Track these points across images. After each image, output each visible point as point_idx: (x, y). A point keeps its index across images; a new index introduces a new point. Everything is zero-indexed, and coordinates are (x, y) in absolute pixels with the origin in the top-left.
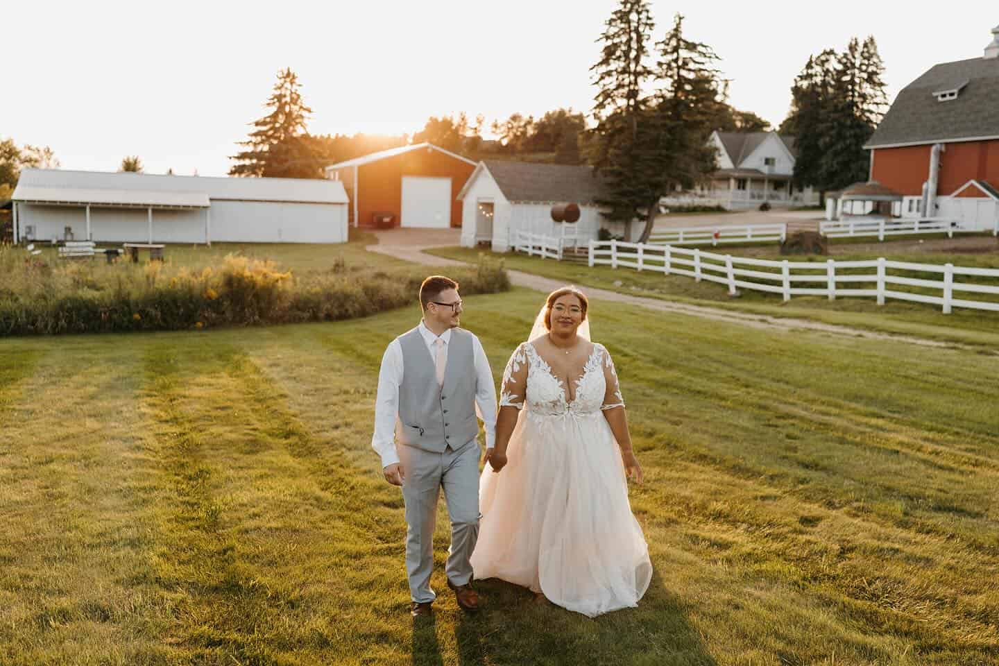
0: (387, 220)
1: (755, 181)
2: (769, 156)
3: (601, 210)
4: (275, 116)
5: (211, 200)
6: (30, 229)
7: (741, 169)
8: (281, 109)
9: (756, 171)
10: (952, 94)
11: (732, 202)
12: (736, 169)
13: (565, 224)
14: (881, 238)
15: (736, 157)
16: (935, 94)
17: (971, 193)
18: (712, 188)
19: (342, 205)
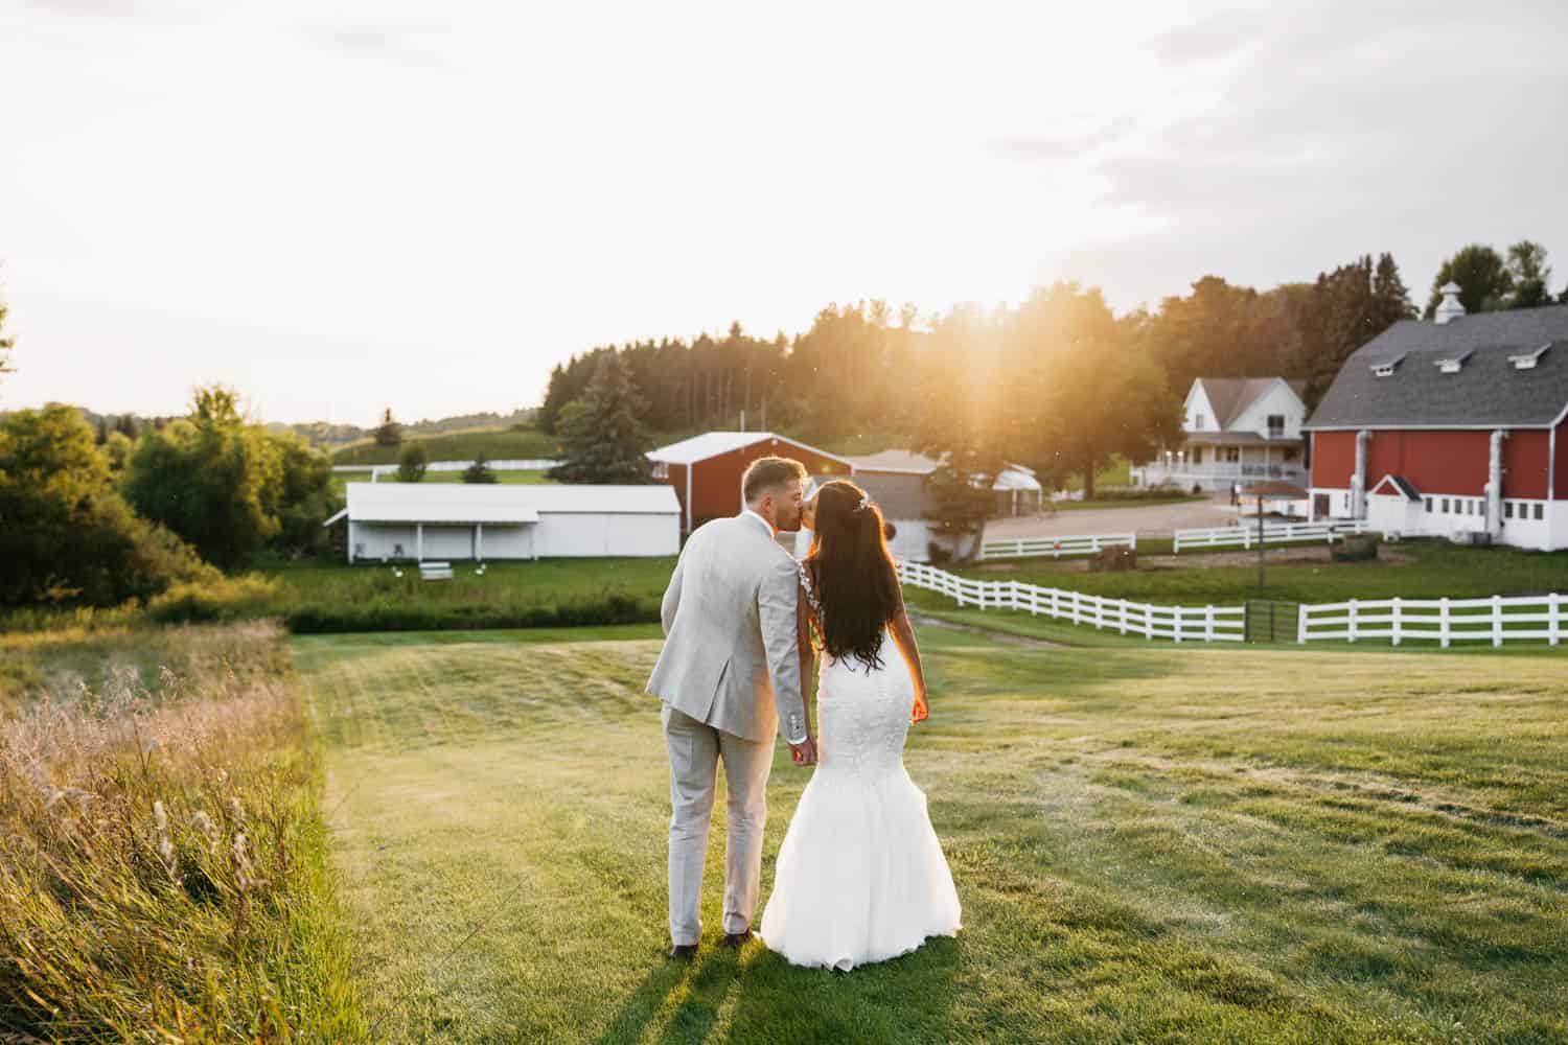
1: (1247, 448)
2: (1275, 412)
3: (926, 525)
5: (540, 513)
6: (359, 548)
7: (1232, 433)
9: (1254, 435)
10: (1388, 370)
11: (1215, 480)
12: (1224, 433)
14: (1247, 546)
15: (1225, 413)
16: (1373, 368)
17: (1387, 490)
18: (1191, 458)
19: (673, 514)
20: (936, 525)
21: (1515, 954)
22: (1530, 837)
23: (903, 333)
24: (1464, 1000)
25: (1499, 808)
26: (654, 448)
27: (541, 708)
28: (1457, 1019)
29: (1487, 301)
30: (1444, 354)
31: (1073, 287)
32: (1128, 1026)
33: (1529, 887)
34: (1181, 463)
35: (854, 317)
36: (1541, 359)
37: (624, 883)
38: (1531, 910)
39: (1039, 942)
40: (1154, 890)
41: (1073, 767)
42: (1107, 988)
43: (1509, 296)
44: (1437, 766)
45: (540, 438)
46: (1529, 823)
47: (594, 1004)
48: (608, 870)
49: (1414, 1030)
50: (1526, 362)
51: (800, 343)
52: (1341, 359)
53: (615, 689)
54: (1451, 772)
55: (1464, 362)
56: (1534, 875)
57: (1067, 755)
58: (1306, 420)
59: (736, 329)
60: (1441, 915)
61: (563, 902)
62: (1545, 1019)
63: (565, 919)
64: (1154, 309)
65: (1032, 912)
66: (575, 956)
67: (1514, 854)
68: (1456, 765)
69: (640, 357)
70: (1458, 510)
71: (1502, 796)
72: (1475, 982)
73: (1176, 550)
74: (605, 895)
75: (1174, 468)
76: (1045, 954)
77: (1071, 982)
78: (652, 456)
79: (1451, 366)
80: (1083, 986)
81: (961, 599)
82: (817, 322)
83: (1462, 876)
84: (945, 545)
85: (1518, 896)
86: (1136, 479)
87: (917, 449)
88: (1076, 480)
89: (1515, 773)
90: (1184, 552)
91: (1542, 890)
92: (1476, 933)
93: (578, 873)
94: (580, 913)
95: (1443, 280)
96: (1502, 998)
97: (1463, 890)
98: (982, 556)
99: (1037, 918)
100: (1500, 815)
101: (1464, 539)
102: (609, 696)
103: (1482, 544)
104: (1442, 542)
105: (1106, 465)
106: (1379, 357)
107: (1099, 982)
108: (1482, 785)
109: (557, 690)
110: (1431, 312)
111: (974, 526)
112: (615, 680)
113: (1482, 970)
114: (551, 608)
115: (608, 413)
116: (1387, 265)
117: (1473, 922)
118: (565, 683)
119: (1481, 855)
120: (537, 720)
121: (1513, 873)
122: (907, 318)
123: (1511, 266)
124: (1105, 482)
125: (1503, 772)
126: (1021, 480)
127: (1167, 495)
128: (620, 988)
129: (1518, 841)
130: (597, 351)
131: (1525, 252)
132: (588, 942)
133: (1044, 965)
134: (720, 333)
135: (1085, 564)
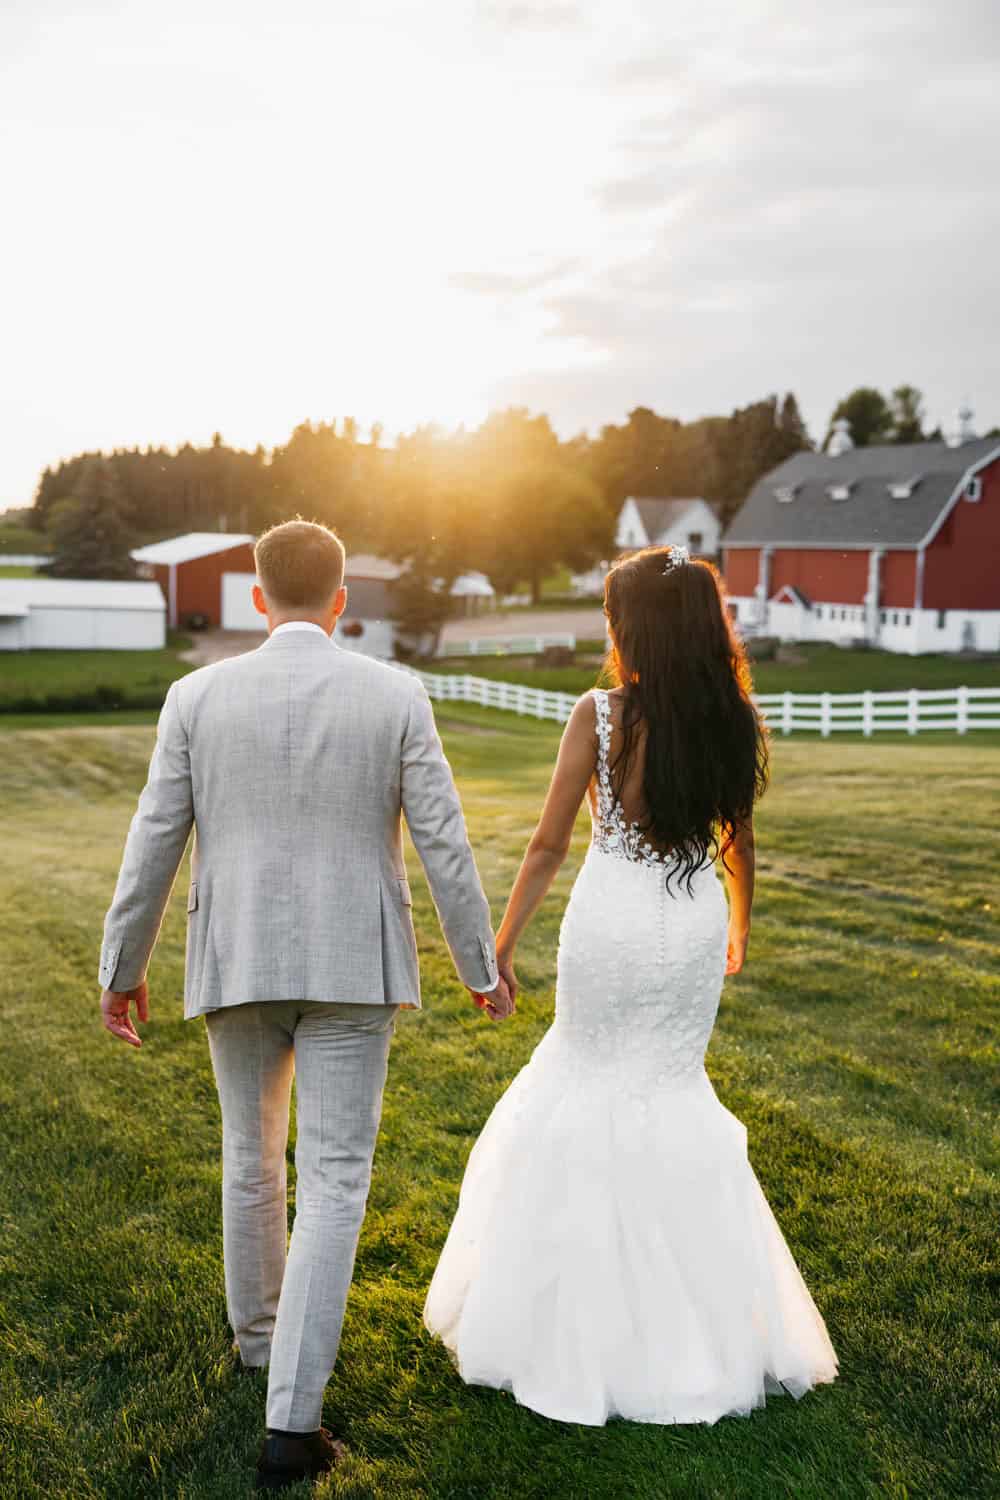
0: (198, 621)
2: (696, 529)
3: (392, 624)
5: (30, 607)
15: (653, 529)
16: (776, 493)
17: (786, 600)
19: (157, 610)
20: (399, 624)
21: (824, 997)
22: (854, 899)
23: (372, 448)
24: (777, 1036)
25: (835, 874)
26: (139, 547)
27: (24, 790)
28: (768, 1052)
29: (873, 437)
30: (836, 482)
31: (525, 411)
32: (501, 1065)
33: (844, 941)
35: (327, 432)
36: (915, 489)
37: (76, 952)
38: (842, 960)
39: (436, 996)
40: (542, 948)
41: (494, 843)
42: (486, 1034)
43: (891, 433)
44: (791, 839)
45: (29, 535)
46: (856, 887)
47: (30, 1060)
48: (62, 940)
49: (731, 1062)
50: (901, 492)
51: (277, 454)
52: (750, 483)
53: (98, 772)
54: (801, 844)
55: (853, 490)
56: (851, 930)
57: (489, 832)
58: (722, 536)
59: (217, 439)
60: (769, 965)
61: (16, 969)
62: (837, 1051)
63: (15, 985)
64: (595, 435)
65: (435, 970)
66: (19, 1018)
67: (837, 914)
68: (805, 838)
69: (126, 462)
70: (843, 616)
71: (839, 865)
72: (788, 1021)
74: (56, 963)
76: (439, 1007)
77: (459, 1029)
78: (138, 555)
79: (840, 494)
80: (466, 1032)
82: (294, 435)
83: (793, 933)
84: (408, 642)
85: (834, 948)
86: (576, 588)
87: (383, 555)
88: (525, 586)
89: (852, 845)
91: (855, 944)
92: (795, 980)
93: (33, 944)
94: (30, 980)
95: (837, 417)
96: (805, 1034)
97: (791, 944)
98: (441, 652)
99: (438, 975)
100: (835, 879)
101: (847, 643)
102: (90, 778)
103: (863, 649)
104: (828, 647)
105: (551, 573)
106: (781, 484)
107: (480, 1029)
108: (824, 855)
109: (41, 772)
110: (826, 445)
111: (433, 626)
112: (97, 763)
113: (795, 1010)
114: (40, 696)
115: (95, 513)
116: (790, 403)
117: (795, 971)
118: (50, 768)
119: (810, 914)
120: (20, 801)
121: (835, 929)
122: (376, 434)
123: (893, 405)
124: (549, 589)
125: (843, 845)
126: (475, 585)
128: (57, 1046)
129: (844, 903)
130: (85, 456)
131: (905, 394)
132: (34, 1005)
133: (437, 1016)
134: (202, 442)
135: (530, 662)
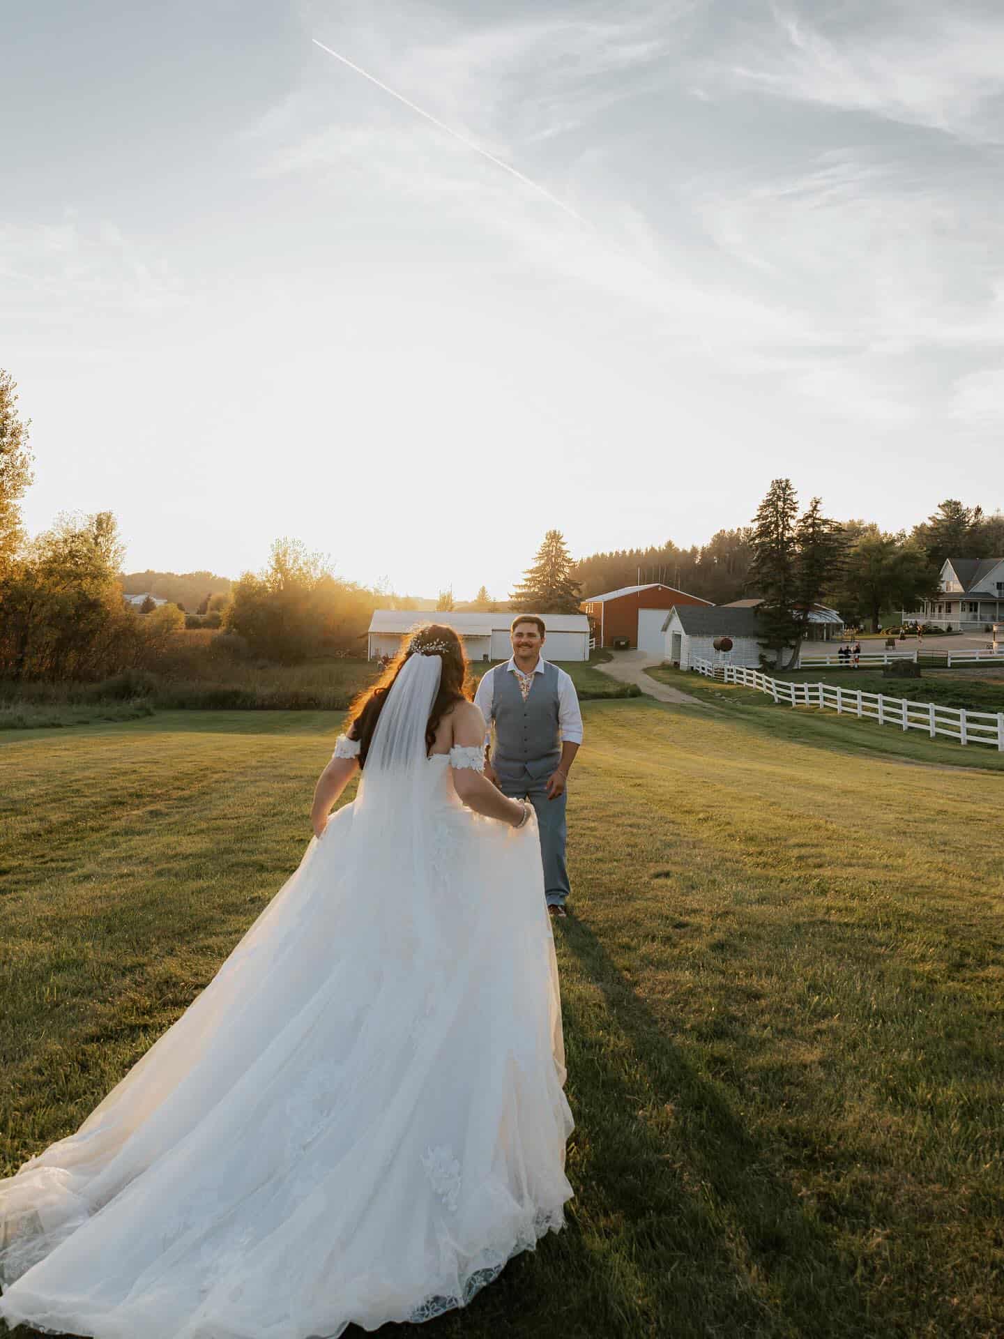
0: (622, 643)
1: (983, 603)
2: (1000, 581)
3: (757, 641)
4: (545, 565)
5: (493, 630)
6: (373, 650)
7: (973, 593)
8: (549, 559)
9: (987, 594)
11: (962, 623)
12: (967, 593)
13: (722, 653)
15: (966, 581)
18: (944, 609)
19: (585, 632)
20: (765, 641)
26: (590, 597)
34: (937, 612)
73: (949, 665)
75: (933, 616)
81: (777, 697)
82: (714, 541)
84: (771, 657)
86: (906, 623)
88: (867, 620)
90: (954, 666)
98: (799, 665)
105: (886, 611)
111: (793, 643)
126: (829, 616)
127: (929, 631)
135: (880, 673)
